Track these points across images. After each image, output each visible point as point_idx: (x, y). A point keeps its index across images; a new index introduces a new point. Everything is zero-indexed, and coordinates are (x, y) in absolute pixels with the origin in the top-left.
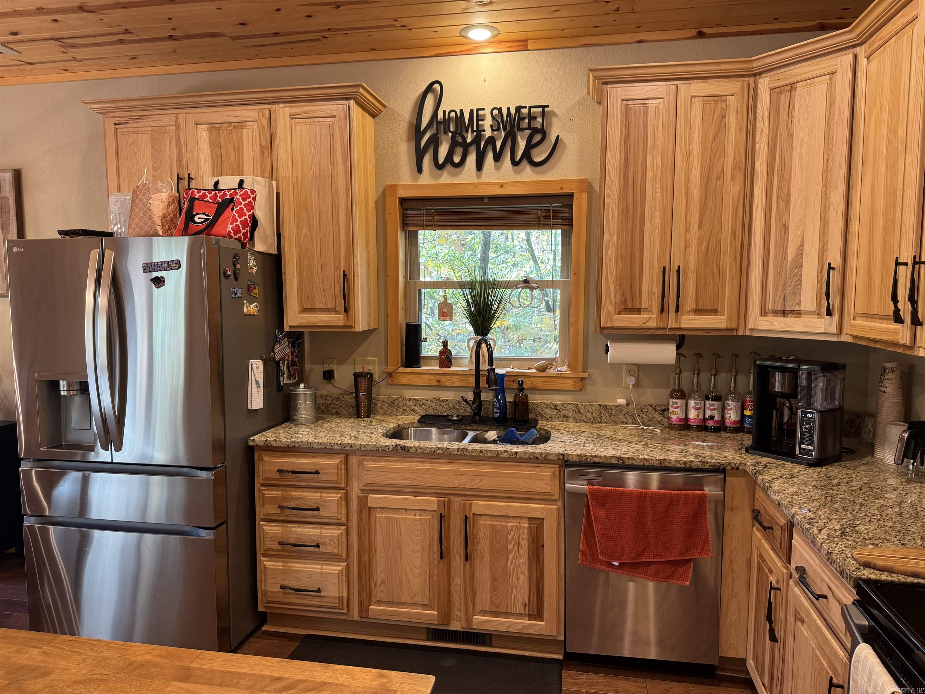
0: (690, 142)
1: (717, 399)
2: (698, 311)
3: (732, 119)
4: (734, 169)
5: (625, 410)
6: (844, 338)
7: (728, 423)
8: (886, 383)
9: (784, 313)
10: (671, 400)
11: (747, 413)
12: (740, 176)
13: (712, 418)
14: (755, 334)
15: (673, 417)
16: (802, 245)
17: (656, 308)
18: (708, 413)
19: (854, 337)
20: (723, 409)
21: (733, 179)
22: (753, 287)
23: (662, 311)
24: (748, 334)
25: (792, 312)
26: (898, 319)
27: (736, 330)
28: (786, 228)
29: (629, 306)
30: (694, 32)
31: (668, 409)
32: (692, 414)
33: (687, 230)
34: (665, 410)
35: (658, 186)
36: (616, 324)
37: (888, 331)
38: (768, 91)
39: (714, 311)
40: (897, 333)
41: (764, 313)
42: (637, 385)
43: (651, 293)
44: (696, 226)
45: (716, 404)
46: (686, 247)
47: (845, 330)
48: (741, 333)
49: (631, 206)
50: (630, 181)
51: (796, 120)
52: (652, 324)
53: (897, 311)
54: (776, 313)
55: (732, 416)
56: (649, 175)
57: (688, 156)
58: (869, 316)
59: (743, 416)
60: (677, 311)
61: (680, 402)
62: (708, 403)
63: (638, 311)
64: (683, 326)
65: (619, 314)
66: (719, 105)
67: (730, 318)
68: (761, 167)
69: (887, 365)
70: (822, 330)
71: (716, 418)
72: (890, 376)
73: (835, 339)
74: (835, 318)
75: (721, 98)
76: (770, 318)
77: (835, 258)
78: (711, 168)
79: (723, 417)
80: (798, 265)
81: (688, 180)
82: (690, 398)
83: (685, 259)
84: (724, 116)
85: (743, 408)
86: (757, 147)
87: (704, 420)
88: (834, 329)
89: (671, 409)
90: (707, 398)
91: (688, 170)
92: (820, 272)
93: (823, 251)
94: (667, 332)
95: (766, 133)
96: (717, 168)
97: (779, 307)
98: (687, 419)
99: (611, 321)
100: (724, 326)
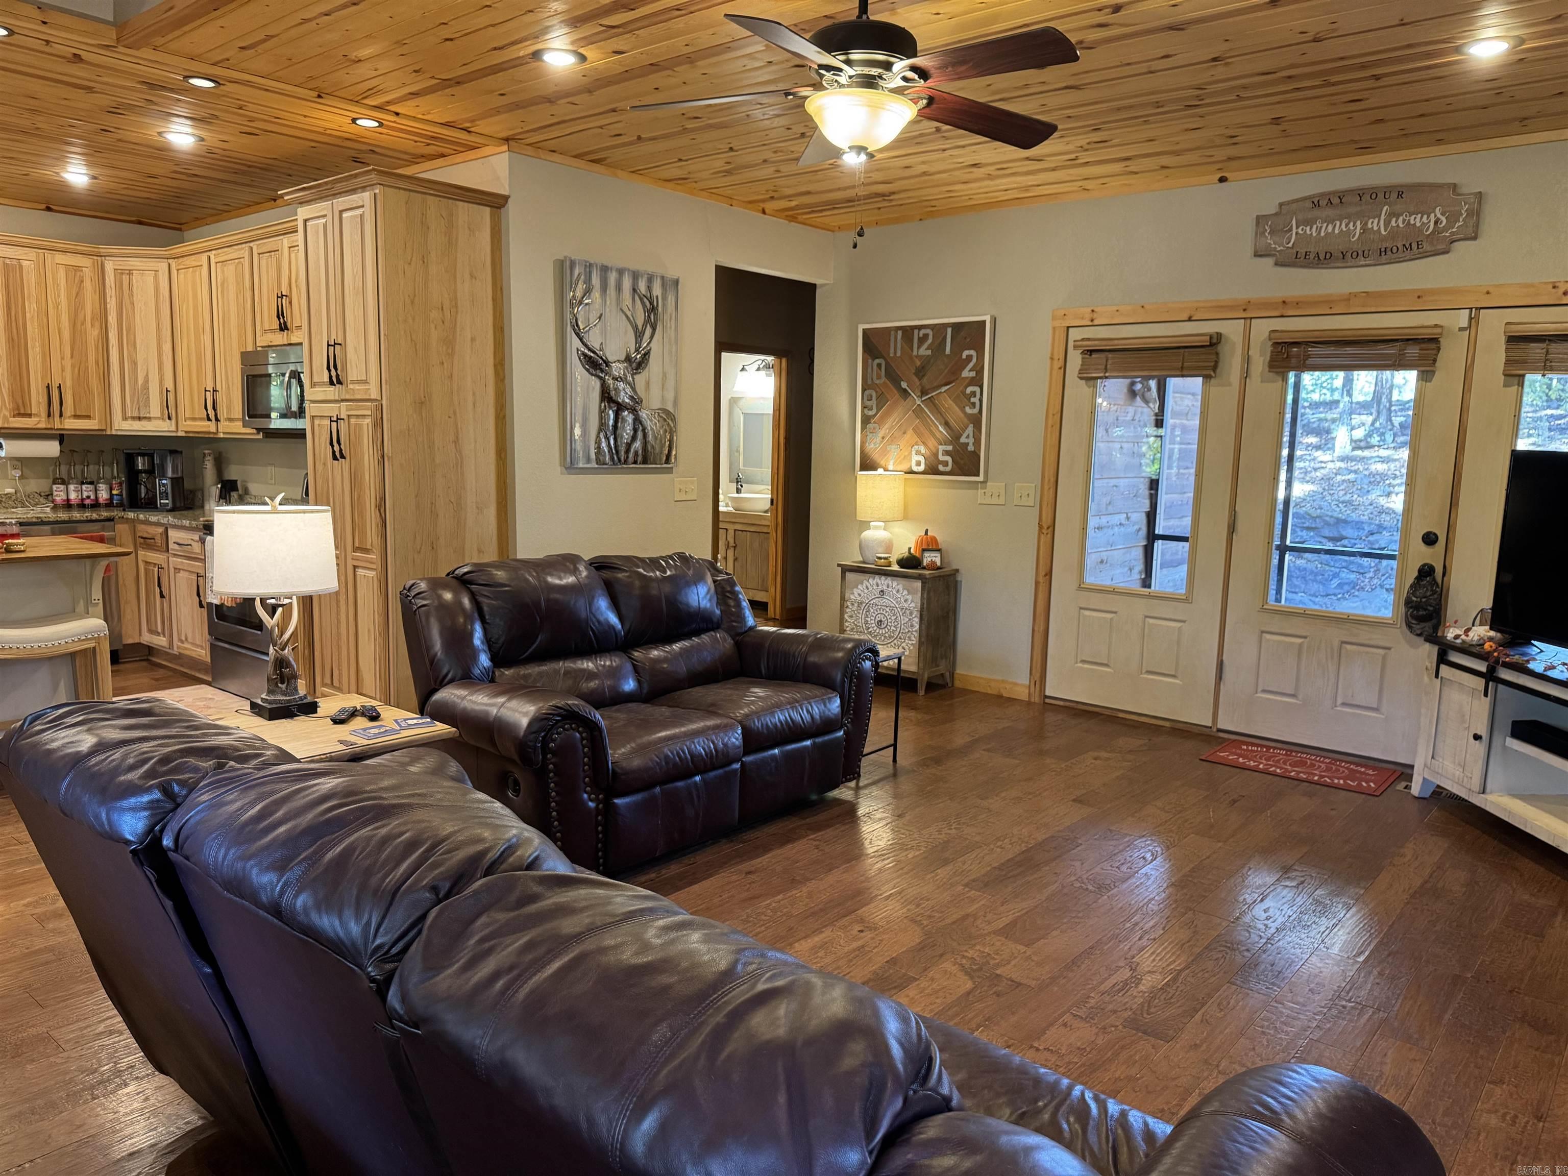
0: (59, 296)
1: (91, 483)
2: (76, 417)
3: (88, 284)
4: (92, 319)
5: (14, 497)
6: (180, 434)
7: (101, 501)
8: (206, 463)
9: (139, 419)
10: (55, 487)
11: (114, 492)
12: (97, 324)
13: (88, 497)
14: (119, 433)
15: (58, 498)
16: (147, 375)
17: (44, 414)
18: (85, 494)
19: (186, 432)
20: (96, 490)
21: (92, 326)
22: (115, 401)
23: (49, 415)
24: (114, 433)
25: (145, 418)
26: (209, 419)
27: (105, 430)
28: (135, 364)
29: (22, 412)
30: (44, 206)
31: (52, 494)
32: (73, 496)
33: (62, 358)
34: (49, 496)
35: (36, 324)
36: (12, 425)
37: (204, 426)
38: (112, 271)
39: (88, 417)
40: (209, 426)
41: (125, 418)
42: (22, 477)
43: (39, 403)
44: (69, 356)
45: (91, 487)
46: (63, 371)
47: (180, 429)
48: (109, 433)
49: (16, 338)
50: (13, 318)
51: (135, 294)
52: (42, 425)
53: (208, 415)
54: (133, 418)
55: (104, 495)
56: (28, 315)
57: (57, 306)
58: (194, 419)
59: (112, 495)
60: (61, 415)
61: (62, 487)
62: (84, 487)
63: (30, 415)
64: (66, 427)
65: (14, 417)
66: (78, 274)
67: (100, 421)
68: (112, 319)
69: (207, 452)
70: (166, 429)
71: (92, 497)
72: (208, 458)
73: (174, 434)
74: (174, 421)
75: (77, 268)
76: (130, 422)
77: (169, 384)
78: (76, 315)
79: (97, 498)
80: (146, 387)
81: (59, 322)
82: (69, 483)
83: (64, 379)
84: (82, 281)
85: (111, 489)
86: (108, 306)
87: (82, 500)
88: (173, 428)
89: (55, 493)
90: (83, 483)
91: (59, 317)
92: (161, 392)
93: (161, 380)
94: (54, 432)
95: (114, 298)
96: (81, 317)
97: (136, 415)
98: (68, 500)
99: (8, 422)
100: (97, 427)
